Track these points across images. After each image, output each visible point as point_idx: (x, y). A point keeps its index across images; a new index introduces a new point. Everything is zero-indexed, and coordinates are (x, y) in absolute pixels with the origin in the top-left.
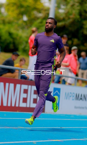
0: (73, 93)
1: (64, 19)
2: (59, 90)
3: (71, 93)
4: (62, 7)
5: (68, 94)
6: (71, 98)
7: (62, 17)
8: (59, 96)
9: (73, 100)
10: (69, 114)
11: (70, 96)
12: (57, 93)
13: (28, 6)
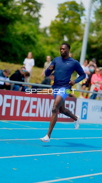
0: (99, 106)
1: (96, 43)
2: (87, 103)
3: (97, 106)
4: (95, 32)
5: (95, 107)
6: (97, 110)
7: (95, 40)
8: (87, 109)
9: (99, 111)
10: (95, 123)
11: (96, 109)
12: (85, 106)
13: (68, 29)
